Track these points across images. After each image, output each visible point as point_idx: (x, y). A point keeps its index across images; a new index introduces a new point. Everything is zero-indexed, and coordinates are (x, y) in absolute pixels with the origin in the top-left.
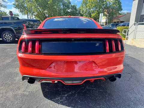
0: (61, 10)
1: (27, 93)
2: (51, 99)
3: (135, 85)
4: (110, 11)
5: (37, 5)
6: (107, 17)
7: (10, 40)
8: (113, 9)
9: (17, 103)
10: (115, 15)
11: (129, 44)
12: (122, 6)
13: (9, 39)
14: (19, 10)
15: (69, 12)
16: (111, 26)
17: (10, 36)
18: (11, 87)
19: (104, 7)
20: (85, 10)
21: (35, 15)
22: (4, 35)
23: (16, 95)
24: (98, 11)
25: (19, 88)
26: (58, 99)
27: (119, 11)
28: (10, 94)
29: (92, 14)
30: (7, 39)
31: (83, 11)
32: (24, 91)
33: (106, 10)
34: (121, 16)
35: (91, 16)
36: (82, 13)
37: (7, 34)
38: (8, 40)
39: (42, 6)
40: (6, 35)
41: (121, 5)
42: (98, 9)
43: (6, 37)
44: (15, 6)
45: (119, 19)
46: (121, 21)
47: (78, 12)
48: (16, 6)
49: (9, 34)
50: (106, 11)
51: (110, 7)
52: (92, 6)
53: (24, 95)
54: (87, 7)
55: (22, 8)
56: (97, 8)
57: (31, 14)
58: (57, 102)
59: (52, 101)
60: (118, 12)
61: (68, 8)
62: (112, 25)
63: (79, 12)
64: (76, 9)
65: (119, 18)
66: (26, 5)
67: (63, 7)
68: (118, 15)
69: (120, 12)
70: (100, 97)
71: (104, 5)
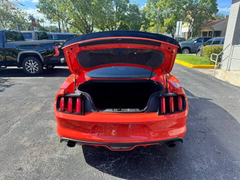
0: (113, 13)
1: (66, 157)
2: (94, 166)
3: (206, 150)
4: (196, 13)
5: (73, 8)
6: (190, 23)
7: (35, 71)
8: (201, 10)
9: (55, 170)
10: (205, 21)
11: (219, 78)
12: (217, 5)
13: (34, 69)
14: (46, 16)
15: (126, 17)
16: (196, 42)
17: (34, 65)
18: (45, 148)
19: (187, 7)
20: (153, 13)
21: (70, 24)
22: (27, 64)
23: (52, 159)
24: (175, 15)
25: (55, 150)
26: (103, 166)
27: (212, 13)
28: (45, 158)
29: (165, 20)
30: (31, 69)
31: (150, 15)
32: (62, 154)
33: (191, 12)
34: (216, 21)
35: (163, 23)
36: (149, 18)
37: (31, 61)
38: (33, 71)
39: (82, 9)
40: (30, 64)
41: (217, 3)
42: (175, 10)
43: (29, 67)
44: (39, 10)
45: (212, 28)
46: (215, 30)
47: (141, 16)
48: (41, 10)
49: (34, 62)
50: (190, 14)
51: (196, 7)
52: (165, 5)
53: (63, 160)
54: (156, 7)
55: (49, 12)
56: (173, 9)
57: (64, 22)
58: (102, 170)
59: (96, 168)
60: (211, 16)
61: (125, 9)
62: (197, 40)
63: (144, 16)
64: (137, 10)
65: (213, 26)
66: (56, 8)
67: (116, 8)
68: (210, 20)
69: (213, 15)
70: (155, 165)
71: (187, 3)
